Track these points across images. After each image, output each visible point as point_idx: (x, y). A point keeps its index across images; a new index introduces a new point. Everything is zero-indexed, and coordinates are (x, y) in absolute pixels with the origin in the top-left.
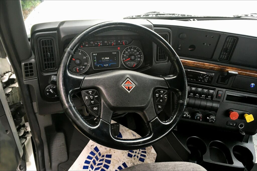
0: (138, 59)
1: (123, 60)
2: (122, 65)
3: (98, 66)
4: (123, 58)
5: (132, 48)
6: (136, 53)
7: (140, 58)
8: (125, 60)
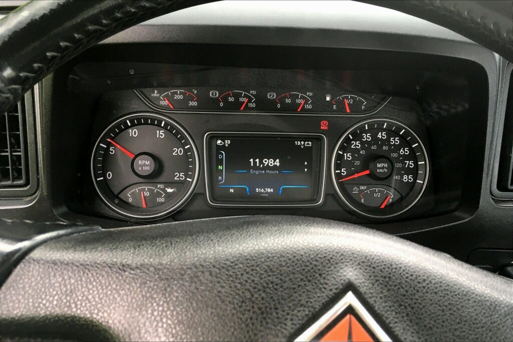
0: (405, 177)
1: (338, 176)
2: (331, 195)
3: (232, 191)
4: (338, 167)
5: (382, 130)
6: (397, 148)
7: (414, 172)
8: (346, 176)
